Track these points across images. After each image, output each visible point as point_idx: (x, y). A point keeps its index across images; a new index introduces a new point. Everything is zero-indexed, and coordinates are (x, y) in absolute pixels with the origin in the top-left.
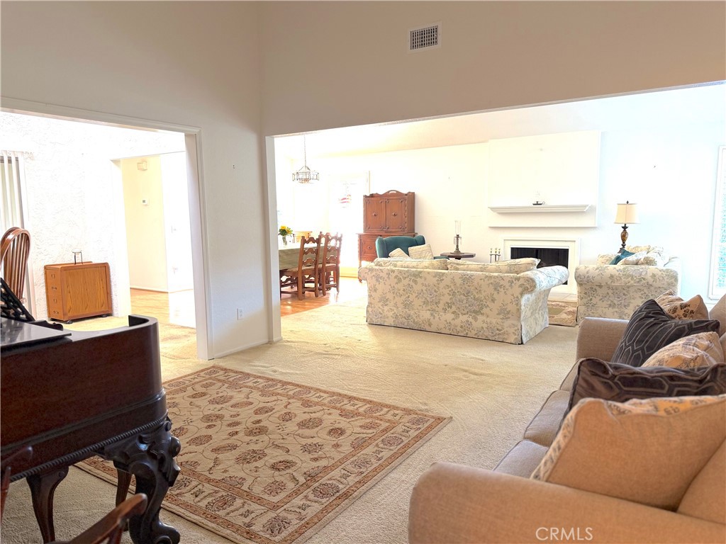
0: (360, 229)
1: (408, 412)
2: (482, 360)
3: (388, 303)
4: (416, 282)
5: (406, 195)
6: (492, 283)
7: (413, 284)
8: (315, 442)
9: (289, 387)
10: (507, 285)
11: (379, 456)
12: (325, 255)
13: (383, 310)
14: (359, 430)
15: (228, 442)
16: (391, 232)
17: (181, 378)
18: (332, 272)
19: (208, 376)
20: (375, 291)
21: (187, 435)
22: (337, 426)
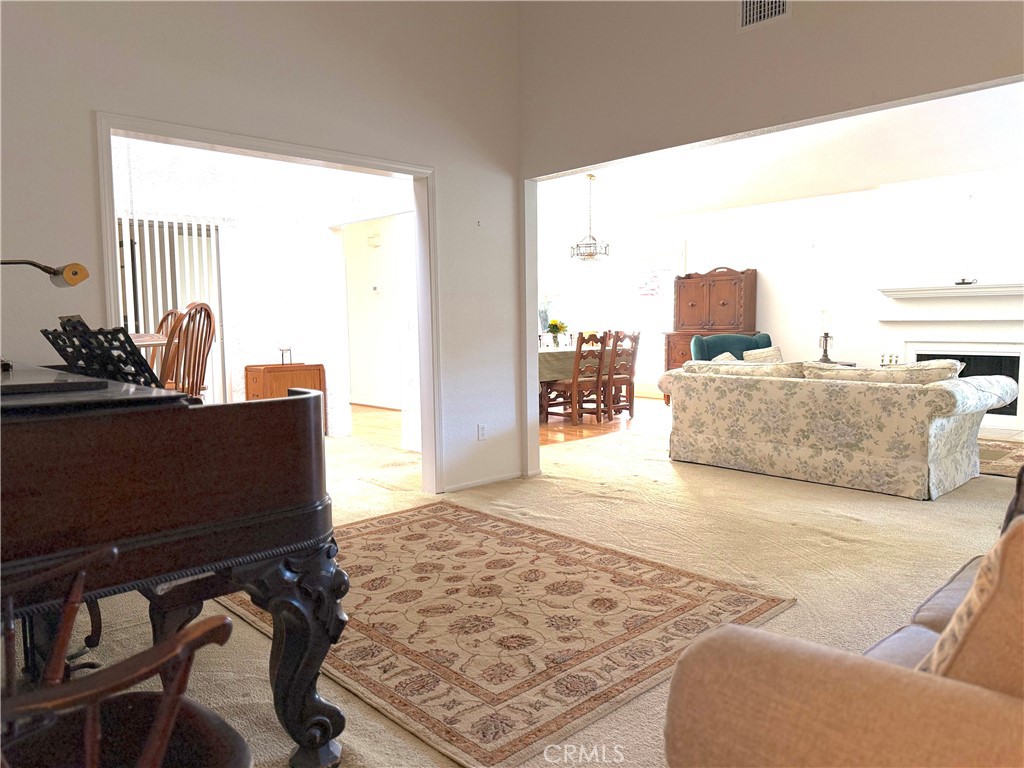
0: (669, 326)
1: (722, 586)
2: (858, 520)
3: (704, 428)
4: (749, 397)
5: (743, 273)
6: (878, 399)
7: (745, 400)
8: (568, 615)
9: (540, 535)
10: (905, 402)
11: (667, 645)
12: (613, 362)
13: (696, 440)
14: (639, 604)
15: (443, 601)
16: (716, 330)
17: (397, 513)
18: (624, 388)
19: (432, 514)
20: (684, 410)
21: (389, 588)
22: (605, 595)
